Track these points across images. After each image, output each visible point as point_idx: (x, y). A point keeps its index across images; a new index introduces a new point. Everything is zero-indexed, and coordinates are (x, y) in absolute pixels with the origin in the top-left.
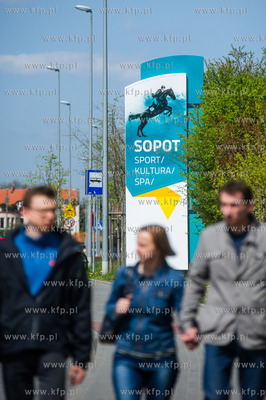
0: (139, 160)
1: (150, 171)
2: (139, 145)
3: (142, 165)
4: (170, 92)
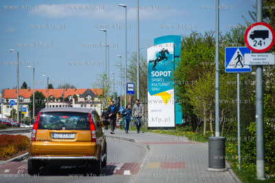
0: (153, 80)
1: (158, 84)
2: (154, 74)
3: (155, 82)
4: (167, 51)
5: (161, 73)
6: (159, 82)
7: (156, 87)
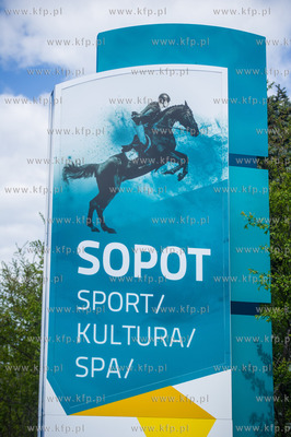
1: (121, 334)
2: (93, 256)
3: (101, 317)
4: (183, 114)
5: (141, 259)
6: (129, 317)
7: (107, 352)
